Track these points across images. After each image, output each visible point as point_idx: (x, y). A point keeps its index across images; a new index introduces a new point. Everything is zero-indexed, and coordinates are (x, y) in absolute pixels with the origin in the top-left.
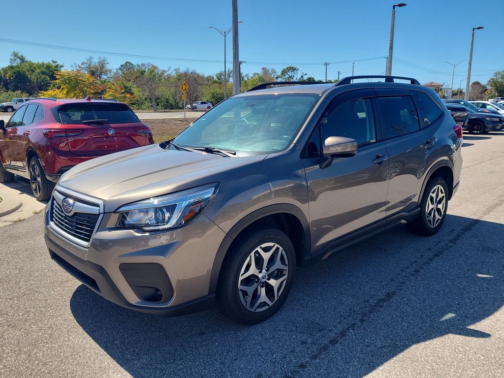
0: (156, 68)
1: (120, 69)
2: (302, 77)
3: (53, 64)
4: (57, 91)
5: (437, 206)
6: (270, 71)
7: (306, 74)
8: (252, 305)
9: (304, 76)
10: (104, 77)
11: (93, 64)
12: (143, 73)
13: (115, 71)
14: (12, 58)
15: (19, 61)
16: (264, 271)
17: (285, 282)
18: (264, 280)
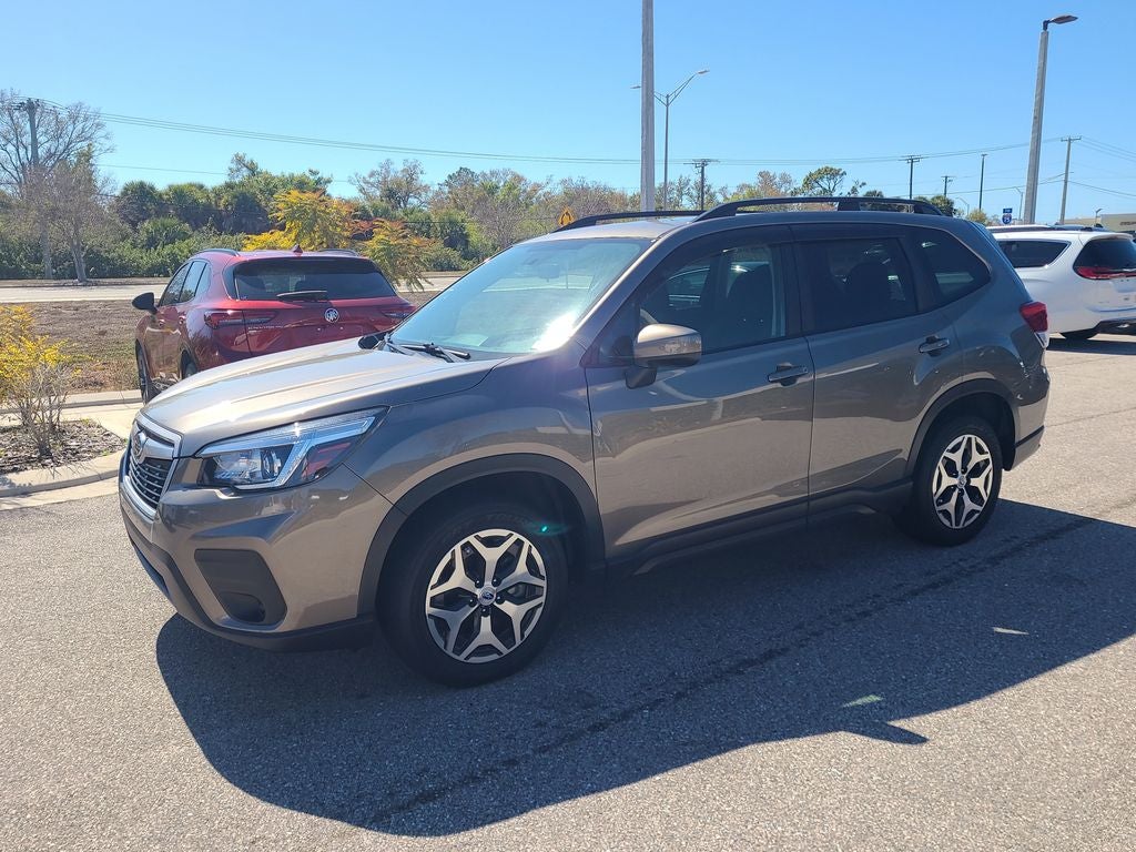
0: (519, 179)
1: (448, 184)
2: (854, 190)
3: (311, 177)
4: (278, 234)
5: (969, 481)
6: (777, 180)
7: (864, 184)
8: (460, 646)
9: (859, 189)
10: (413, 201)
11: (392, 174)
12: (492, 190)
13: (436, 188)
14: (234, 166)
15: (245, 172)
16: (488, 583)
17: (540, 610)
18: (486, 602)
